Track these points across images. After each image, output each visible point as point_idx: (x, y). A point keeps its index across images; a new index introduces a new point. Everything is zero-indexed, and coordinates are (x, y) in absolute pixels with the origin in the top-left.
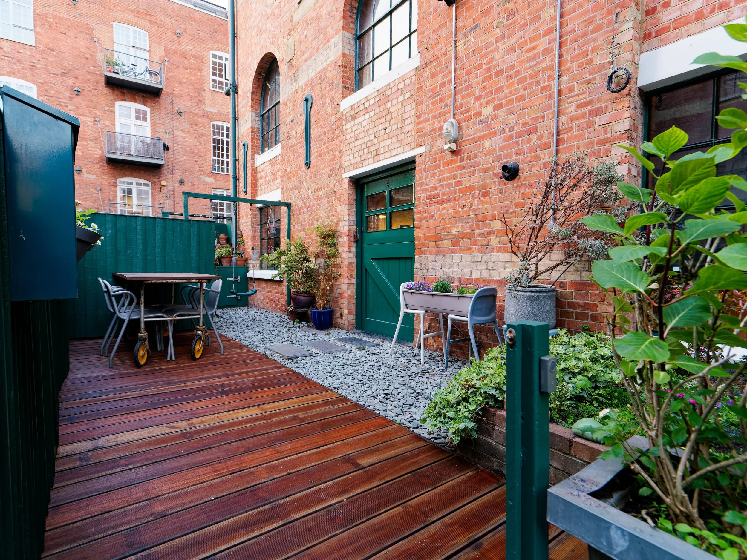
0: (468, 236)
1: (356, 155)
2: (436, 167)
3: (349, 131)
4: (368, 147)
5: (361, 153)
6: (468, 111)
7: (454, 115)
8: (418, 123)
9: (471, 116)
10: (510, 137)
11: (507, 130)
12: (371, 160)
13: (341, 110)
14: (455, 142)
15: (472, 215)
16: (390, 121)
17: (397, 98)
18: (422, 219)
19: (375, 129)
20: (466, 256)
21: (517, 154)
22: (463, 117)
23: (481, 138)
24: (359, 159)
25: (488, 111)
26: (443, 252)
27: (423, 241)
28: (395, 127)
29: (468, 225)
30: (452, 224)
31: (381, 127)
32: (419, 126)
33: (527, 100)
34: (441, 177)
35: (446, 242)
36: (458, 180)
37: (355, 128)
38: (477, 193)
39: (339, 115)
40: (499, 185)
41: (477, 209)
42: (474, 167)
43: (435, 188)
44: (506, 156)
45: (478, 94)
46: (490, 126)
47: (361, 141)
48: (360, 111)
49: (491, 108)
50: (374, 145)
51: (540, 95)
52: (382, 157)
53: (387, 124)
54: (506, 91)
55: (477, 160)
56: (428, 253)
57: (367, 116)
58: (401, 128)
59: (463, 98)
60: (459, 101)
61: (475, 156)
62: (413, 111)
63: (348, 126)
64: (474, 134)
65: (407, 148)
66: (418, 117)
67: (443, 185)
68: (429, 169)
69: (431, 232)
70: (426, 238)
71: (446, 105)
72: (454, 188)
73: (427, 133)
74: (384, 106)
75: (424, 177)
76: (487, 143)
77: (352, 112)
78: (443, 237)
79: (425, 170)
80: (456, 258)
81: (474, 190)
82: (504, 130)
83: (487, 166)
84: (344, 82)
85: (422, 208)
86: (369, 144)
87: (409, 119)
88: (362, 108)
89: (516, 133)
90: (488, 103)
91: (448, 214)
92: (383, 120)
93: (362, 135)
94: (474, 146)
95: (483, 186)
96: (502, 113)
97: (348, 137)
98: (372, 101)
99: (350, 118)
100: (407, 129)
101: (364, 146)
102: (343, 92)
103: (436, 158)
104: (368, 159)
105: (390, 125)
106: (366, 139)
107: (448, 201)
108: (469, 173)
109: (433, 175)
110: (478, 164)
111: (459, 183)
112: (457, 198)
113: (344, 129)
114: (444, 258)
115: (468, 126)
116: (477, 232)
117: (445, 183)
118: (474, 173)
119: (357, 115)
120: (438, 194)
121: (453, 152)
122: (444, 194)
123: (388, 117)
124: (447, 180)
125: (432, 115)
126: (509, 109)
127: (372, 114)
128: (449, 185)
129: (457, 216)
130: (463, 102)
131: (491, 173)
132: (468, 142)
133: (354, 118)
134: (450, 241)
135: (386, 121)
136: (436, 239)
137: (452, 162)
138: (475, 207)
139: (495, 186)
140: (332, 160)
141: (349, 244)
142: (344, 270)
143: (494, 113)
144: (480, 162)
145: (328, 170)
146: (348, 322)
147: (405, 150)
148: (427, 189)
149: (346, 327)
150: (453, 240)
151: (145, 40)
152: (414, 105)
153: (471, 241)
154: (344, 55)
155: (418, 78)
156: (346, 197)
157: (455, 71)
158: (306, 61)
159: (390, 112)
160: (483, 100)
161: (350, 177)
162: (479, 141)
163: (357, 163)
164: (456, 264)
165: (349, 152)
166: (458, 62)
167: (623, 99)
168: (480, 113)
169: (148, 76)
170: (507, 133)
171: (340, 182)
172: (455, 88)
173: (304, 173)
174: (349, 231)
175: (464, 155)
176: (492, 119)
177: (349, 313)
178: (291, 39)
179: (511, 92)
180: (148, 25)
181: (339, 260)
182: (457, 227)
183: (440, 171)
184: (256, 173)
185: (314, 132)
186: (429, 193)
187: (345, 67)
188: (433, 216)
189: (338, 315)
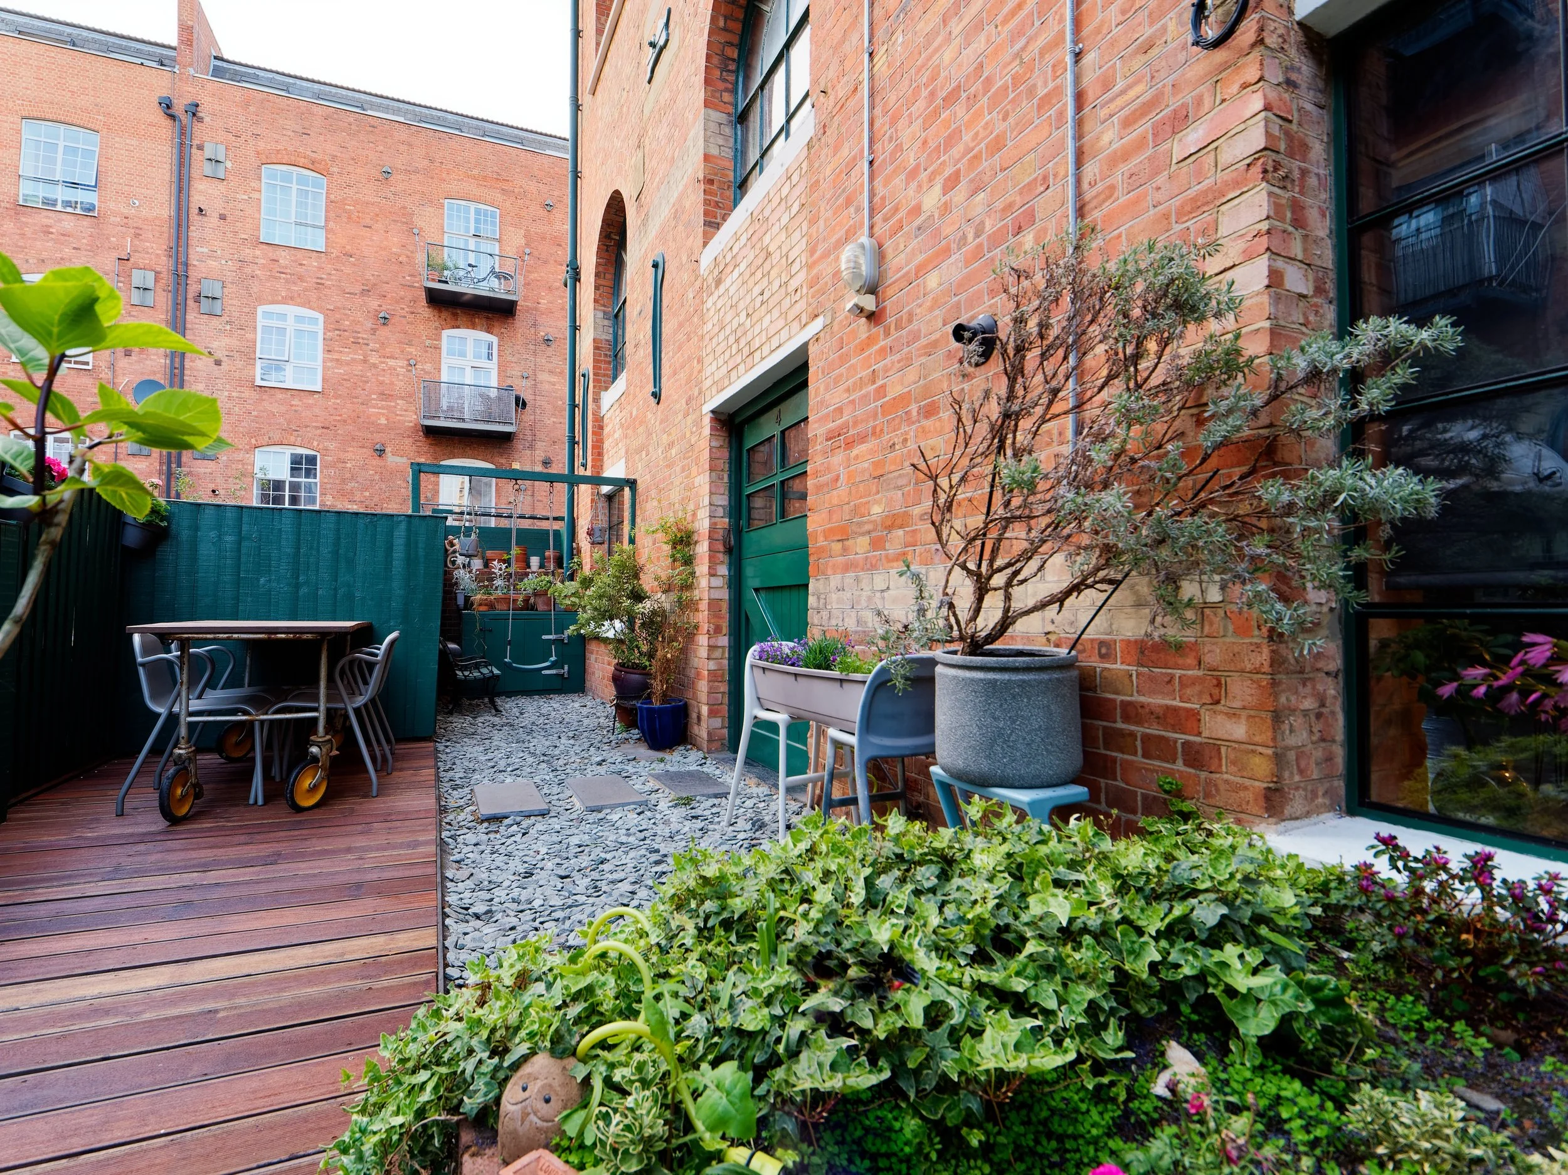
0: (899, 522)
1: (721, 361)
2: (843, 360)
3: (712, 312)
5: (727, 354)
7: (871, 227)
8: (811, 267)
9: (900, 221)
10: (978, 253)
11: (970, 237)
12: (742, 368)
13: (701, 273)
14: (872, 289)
15: (908, 468)
16: (769, 273)
17: (779, 220)
18: (819, 488)
19: (748, 299)
21: (992, 293)
22: (887, 227)
23: (919, 271)
24: (724, 370)
25: (932, 200)
26: (855, 566)
27: (821, 542)
28: (776, 285)
29: (900, 494)
30: (870, 495)
31: (757, 290)
32: (815, 272)
33: (1010, 144)
34: (851, 382)
35: (860, 540)
36: (880, 383)
37: (719, 304)
39: (698, 284)
40: (958, 382)
41: (915, 451)
42: (908, 344)
43: (840, 410)
44: (970, 303)
45: (912, 163)
46: (937, 234)
47: (728, 330)
48: (726, 265)
49: (937, 189)
50: (745, 333)
51: (1036, 123)
52: (758, 356)
53: (765, 281)
54: (966, 138)
55: (914, 326)
56: (830, 572)
57: (736, 273)
58: (786, 284)
59: (886, 183)
60: (880, 191)
61: (911, 317)
62: (804, 240)
63: (710, 302)
64: (907, 263)
65: (795, 325)
66: (812, 252)
67: (854, 402)
68: (831, 367)
69: (835, 517)
70: (826, 534)
71: (856, 211)
72: (873, 406)
73: (827, 284)
74: (760, 244)
75: (822, 388)
76: (932, 281)
77: (716, 272)
78: (854, 528)
79: (823, 372)
80: (879, 581)
81: (909, 403)
82: (964, 237)
83: (934, 337)
84: (705, 213)
85: (820, 462)
86: (739, 334)
87: (799, 260)
88: (728, 258)
89: (989, 238)
90: (931, 179)
91: (863, 471)
92: (759, 274)
93: (728, 318)
94: (908, 293)
95: (926, 391)
96: (959, 195)
97: (709, 325)
98: (743, 239)
99: (713, 285)
100: (794, 284)
101: (732, 339)
102: (705, 233)
103: (841, 340)
104: (736, 366)
105: (769, 283)
106: (735, 324)
107: (863, 438)
108: (899, 362)
109: (837, 381)
111: (881, 391)
112: (878, 430)
113: (705, 310)
114: (857, 580)
115: (897, 248)
116: (917, 510)
117: (855, 396)
118: (908, 362)
119: (723, 276)
120: (846, 426)
121: (872, 317)
122: (856, 423)
123: (767, 266)
124: (861, 389)
125: (833, 240)
126: (971, 181)
127: (743, 266)
128: (865, 400)
129: (879, 473)
130: (887, 191)
131: (941, 353)
132: (897, 287)
133: (718, 282)
134: (868, 539)
135: (763, 276)
136: (843, 535)
137: (871, 341)
138: (912, 445)
139: (950, 386)
140: (688, 381)
141: (710, 557)
142: (702, 617)
143: (943, 200)
144: (919, 330)
145: (683, 401)
146: (709, 734)
147: (793, 333)
148: (828, 415)
149: (705, 745)
150: (873, 534)
151: (493, 224)
152: (805, 226)
153: (906, 533)
154: (707, 158)
155: (811, 165)
156: (706, 455)
157: (871, 123)
158: (658, 188)
159: (769, 254)
160: (924, 176)
161: (713, 412)
162: (917, 278)
163: (722, 378)
164: (878, 594)
165: (711, 357)
166: (878, 99)
167: (1242, 61)
168: (917, 210)
169: (494, 283)
170: (972, 242)
171: (698, 423)
172: (871, 163)
173: (653, 415)
174: (713, 529)
175: (891, 320)
176: (942, 215)
177: (712, 713)
178: (640, 155)
179: (977, 134)
180: (499, 197)
181: (696, 594)
182: (878, 502)
183: (848, 369)
184: (601, 428)
185: (667, 329)
186: (831, 425)
187: (711, 182)
188: (837, 479)
189: (694, 716)
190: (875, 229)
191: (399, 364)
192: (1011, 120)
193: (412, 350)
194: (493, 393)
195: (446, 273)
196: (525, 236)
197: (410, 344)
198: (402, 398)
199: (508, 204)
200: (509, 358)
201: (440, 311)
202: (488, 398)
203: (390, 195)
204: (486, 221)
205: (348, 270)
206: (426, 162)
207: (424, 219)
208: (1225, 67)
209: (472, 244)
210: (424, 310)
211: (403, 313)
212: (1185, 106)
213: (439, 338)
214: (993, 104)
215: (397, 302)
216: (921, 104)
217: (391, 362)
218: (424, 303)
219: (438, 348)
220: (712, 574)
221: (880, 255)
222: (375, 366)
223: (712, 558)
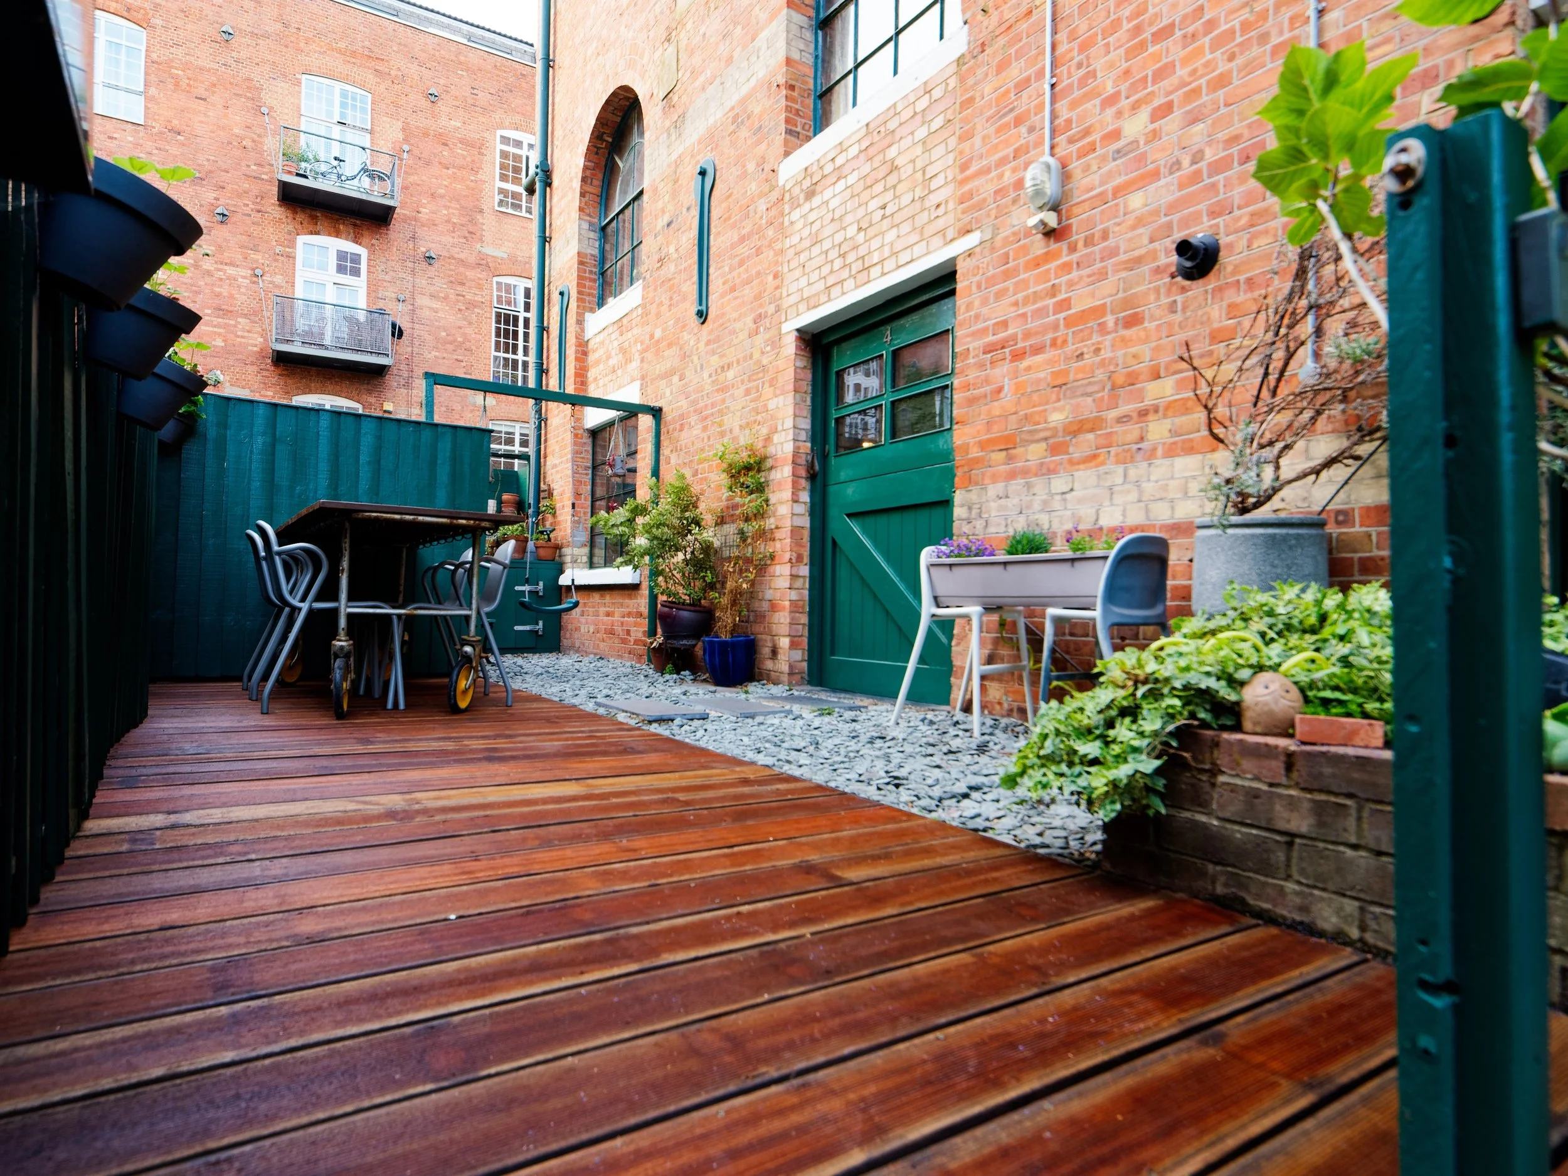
0: (1087, 426)
1: (815, 276)
2: (1007, 275)
3: (799, 225)
4: (843, 256)
5: (826, 270)
6: (1087, 132)
7: (1052, 147)
8: (963, 182)
9: (1093, 143)
10: (1196, 177)
11: (1186, 162)
12: (849, 284)
13: (781, 183)
14: (1055, 208)
15: (1100, 375)
16: (894, 187)
17: (912, 133)
18: (971, 401)
19: (861, 212)
20: (1085, 477)
21: (1213, 214)
22: (1074, 148)
23: (1117, 192)
24: (820, 286)
25: (1136, 126)
26: (1025, 472)
27: (975, 453)
28: (906, 199)
29: (1089, 400)
30: (1047, 403)
31: (874, 204)
32: (967, 188)
33: (1236, 82)
34: (1020, 296)
35: (1033, 447)
36: (1063, 296)
37: (812, 217)
38: (1110, 320)
39: (774, 195)
40: (1169, 293)
41: (1111, 359)
42: (1102, 260)
43: (1005, 324)
44: (1185, 223)
45: (1110, 90)
46: (1142, 158)
47: (827, 244)
48: (824, 177)
49: (1144, 115)
50: (856, 248)
51: (1270, 66)
52: (875, 272)
53: (889, 195)
54: (1182, 72)
55: (1111, 242)
56: (987, 481)
57: (841, 185)
58: (922, 198)
59: (1073, 105)
60: (1064, 114)
61: (1105, 236)
62: (951, 157)
63: (796, 215)
64: (1102, 184)
65: (937, 241)
66: (964, 167)
67: (1024, 315)
68: (991, 281)
69: (995, 428)
70: (983, 445)
71: (1031, 130)
72: (1052, 318)
73: (984, 200)
74: (881, 157)
75: (977, 303)
76: (1136, 201)
77: (807, 183)
78: (1025, 436)
79: (979, 287)
80: (1059, 484)
81: (1104, 314)
82: (1178, 163)
83: (1137, 253)
84: (788, 121)
85: (972, 375)
86: (844, 248)
87: (942, 175)
88: (828, 169)
89: (1209, 165)
90: (1135, 107)
91: (1038, 381)
92: (879, 187)
93: (827, 231)
94: (1102, 212)
95: (1127, 303)
96: (1171, 124)
97: (795, 239)
98: (854, 151)
99: (802, 197)
100: (934, 199)
101: (833, 254)
102: (786, 142)
103: (1007, 255)
104: (842, 282)
105: (895, 197)
106: (839, 238)
107: (1038, 350)
108: (1089, 276)
109: (999, 295)
110: (1113, 252)
111: (1065, 304)
112: (1059, 341)
113: (786, 223)
114: (1029, 486)
115: (1087, 169)
116: (1113, 414)
117: (1029, 309)
118: (1103, 275)
119: (818, 188)
120: (1014, 338)
121: (1050, 233)
122: (1027, 335)
123: (892, 180)
124: (1034, 302)
125: (997, 157)
126: (1189, 112)
127: (851, 179)
128: (1041, 313)
129: (1059, 382)
130: (1073, 115)
131: (1146, 269)
132: (1087, 205)
133: (810, 194)
134: (1043, 445)
135: (886, 190)
136: (1008, 444)
137: (1048, 257)
138: (1106, 354)
139: (1158, 299)
140: (758, 297)
141: (794, 482)
142: (782, 546)
143: (1151, 127)
144: (1117, 248)
145: (749, 320)
146: (791, 667)
147: (931, 248)
148: (986, 329)
149: (785, 678)
150: (1051, 441)
151: (363, 110)
152: (952, 142)
153: (1098, 436)
154: (789, 61)
155: (962, 80)
156: (789, 375)
157: (1054, 47)
158: (704, 89)
159: (894, 168)
160: (1124, 103)
161: (798, 330)
162: (1115, 197)
163: (817, 294)
164: (1058, 497)
165: (798, 273)
166: (1061, 26)
167: (1494, 37)
168: (1116, 135)
169: (366, 182)
170: (1187, 168)
171: (776, 343)
172: (1053, 86)
173: (695, 337)
174: (796, 454)
175: (1077, 237)
176: (1147, 142)
177: (793, 645)
178: (671, 49)
179: (1195, 71)
180: (371, 78)
181: (770, 523)
182: (1061, 409)
183: (1016, 284)
184: (585, 353)
185: (718, 242)
186: (991, 338)
187: (792, 88)
188: (1000, 390)
189: (766, 651)
190: (1057, 150)
191: (241, 274)
192: (1240, 61)
193: (258, 257)
194: (362, 316)
195: (303, 165)
196: (404, 130)
197: (255, 249)
198: (245, 316)
199: (382, 87)
200: (382, 276)
201: (295, 212)
202: (358, 323)
203: (230, 61)
204: (354, 107)
205: (174, 150)
206: (279, 26)
207: (274, 95)
208: (1476, 38)
209: (336, 132)
210: (276, 211)
211: (247, 210)
212: (1436, 67)
213: (292, 244)
214: (1215, 46)
215: (239, 196)
216: (1122, 34)
217: (231, 271)
218: (274, 199)
219: (291, 257)
220: (795, 501)
221: (1065, 176)
222: (208, 273)
223: (795, 484)
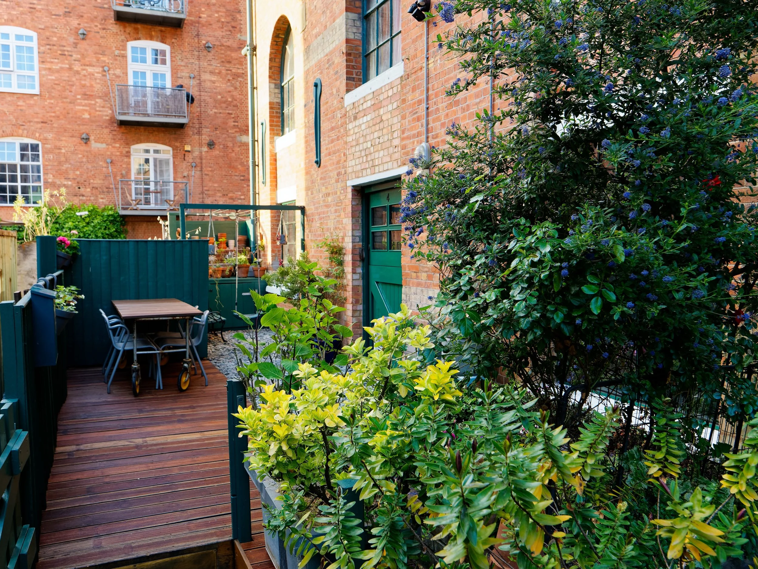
1: (357, 162)
3: (352, 132)
5: (361, 160)
6: (436, 136)
7: (427, 137)
8: (403, 139)
12: (368, 171)
13: (345, 106)
17: (388, 106)
19: (372, 137)
24: (359, 167)
26: (421, 285)
27: (407, 271)
28: (386, 138)
31: (376, 135)
32: (404, 143)
35: (424, 274)
37: (356, 130)
39: (343, 111)
47: (361, 147)
48: (360, 111)
50: (371, 154)
52: (376, 169)
53: (381, 133)
56: (411, 285)
57: (365, 119)
58: (391, 140)
59: (433, 121)
60: (431, 124)
62: (399, 124)
63: (350, 126)
65: (395, 164)
66: (403, 132)
70: (410, 268)
71: (421, 126)
74: (378, 112)
77: (354, 111)
78: (422, 268)
80: (431, 293)
84: (347, 73)
86: (367, 152)
87: (397, 132)
88: (361, 108)
92: (377, 127)
93: (361, 140)
97: (351, 139)
98: (369, 104)
99: (352, 117)
100: (395, 143)
101: (363, 153)
102: (347, 85)
104: (366, 169)
105: (383, 135)
106: (365, 145)
113: (348, 129)
114: (423, 291)
119: (358, 116)
123: (381, 126)
125: (411, 132)
127: (369, 117)
130: (433, 125)
133: (355, 118)
134: (426, 274)
135: (380, 130)
140: (338, 163)
142: (349, 295)
147: (394, 167)
150: (429, 273)
152: (399, 117)
154: (348, 41)
155: (401, 88)
156: (350, 208)
157: (427, 89)
159: (381, 120)
161: (353, 187)
163: (358, 171)
165: (352, 156)
166: (430, 80)
171: (344, 189)
172: (427, 108)
173: (316, 173)
174: (354, 248)
184: (276, 160)
185: (323, 126)
187: (349, 54)
190: (429, 139)
200: (179, 63)
220: (354, 272)
223: (353, 264)
